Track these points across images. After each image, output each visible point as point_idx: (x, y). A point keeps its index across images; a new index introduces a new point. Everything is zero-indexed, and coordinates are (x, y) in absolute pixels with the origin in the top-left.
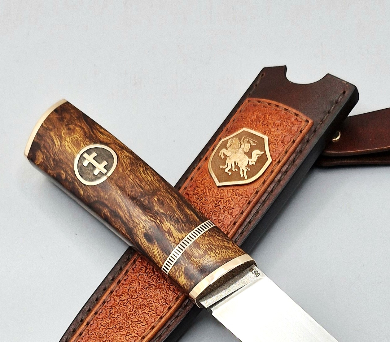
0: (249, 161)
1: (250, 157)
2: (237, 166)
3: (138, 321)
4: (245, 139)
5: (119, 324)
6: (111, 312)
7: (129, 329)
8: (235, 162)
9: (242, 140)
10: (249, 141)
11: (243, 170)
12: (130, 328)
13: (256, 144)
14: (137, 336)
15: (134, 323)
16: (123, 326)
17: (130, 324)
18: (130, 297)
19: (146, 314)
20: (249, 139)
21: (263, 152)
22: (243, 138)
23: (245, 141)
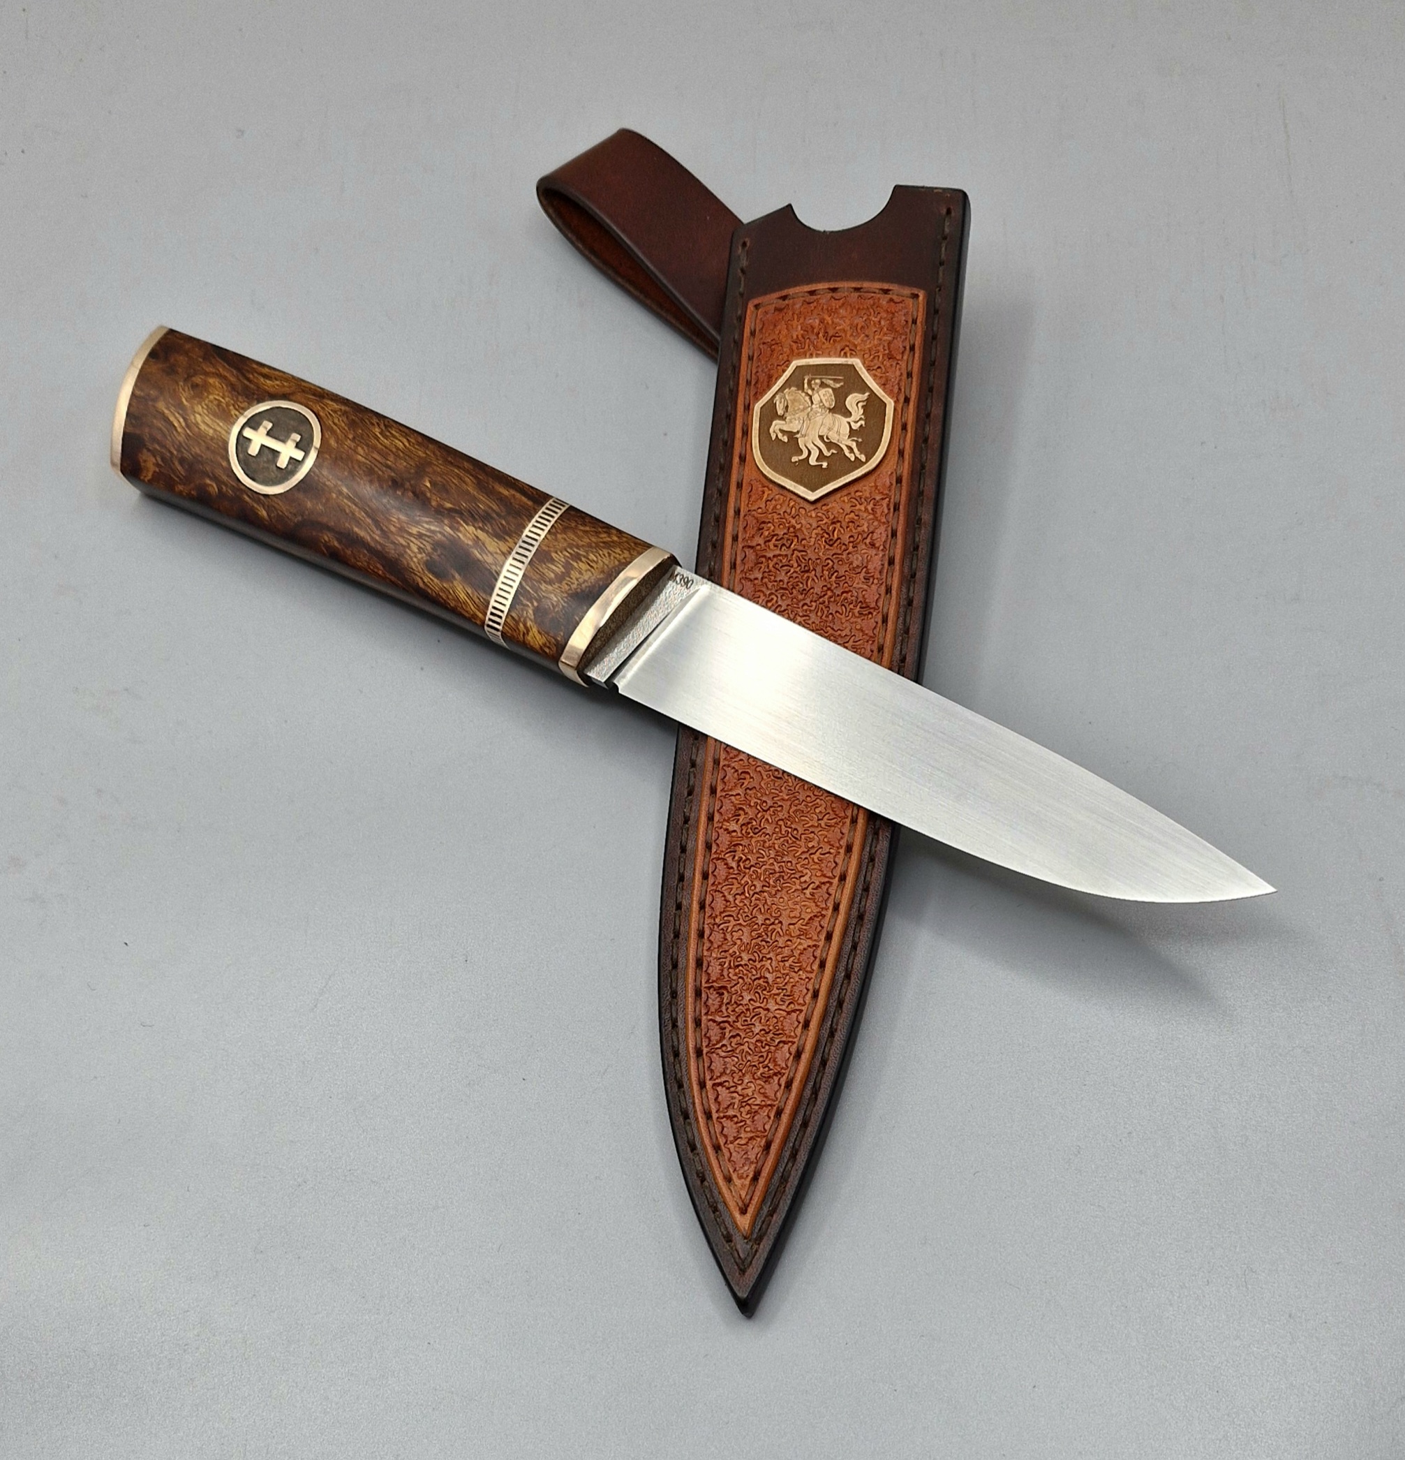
0: (849, 423)
1: (847, 413)
2: (830, 445)
3: (808, 850)
4: (813, 382)
5: (771, 876)
6: (736, 858)
7: (801, 874)
8: (821, 437)
9: (806, 386)
10: (822, 383)
11: (847, 446)
12: (799, 872)
13: (842, 384)
14: (827, 880)
15: (803, 857)
16: (783, 874)
17: (797, 863)
18: (758, 809)
19: (817, 827)
20: (821, 379)
21: (867, 394)
22: (806, 381)
23: (813, 386)
